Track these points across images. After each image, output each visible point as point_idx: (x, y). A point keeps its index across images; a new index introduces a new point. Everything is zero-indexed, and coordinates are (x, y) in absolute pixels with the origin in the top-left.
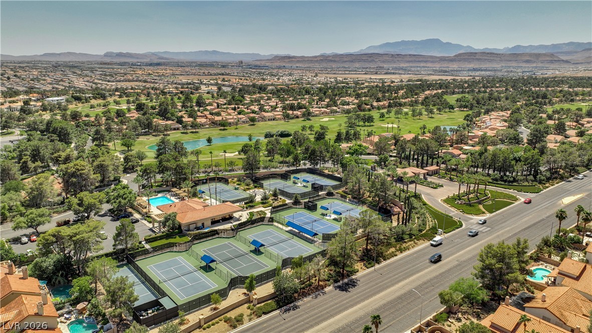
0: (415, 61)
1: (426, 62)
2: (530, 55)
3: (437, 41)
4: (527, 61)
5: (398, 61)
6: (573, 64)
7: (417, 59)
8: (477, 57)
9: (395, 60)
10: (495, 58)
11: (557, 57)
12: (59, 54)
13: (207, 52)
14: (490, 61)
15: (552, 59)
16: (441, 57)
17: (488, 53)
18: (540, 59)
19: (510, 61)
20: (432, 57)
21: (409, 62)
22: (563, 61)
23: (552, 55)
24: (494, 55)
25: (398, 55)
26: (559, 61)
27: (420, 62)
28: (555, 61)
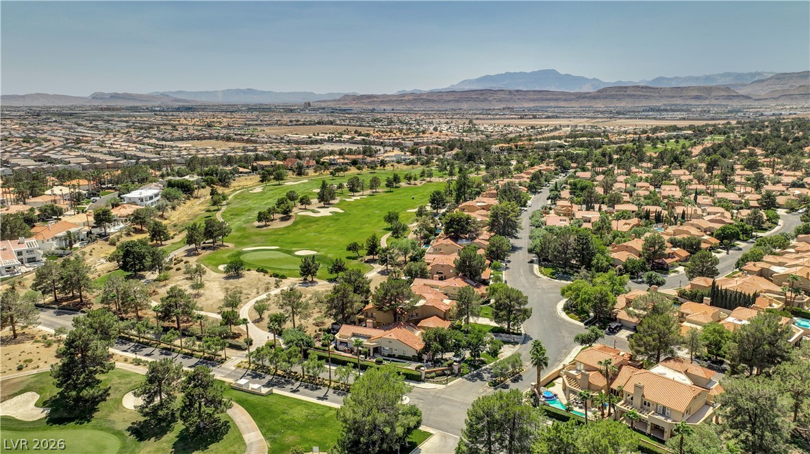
0: (542, 100)
1: (556, 100)
2: (699, 89)
3: (553, 72)
4: (697, 98)
5: (518, 99)
6: (755, 100)
7: (545, 97)
8: (628, 93)
9: (515, 98)
10: (653, 94)
11: (734, 91)
12: (23, 97)
13: (238, 91)
14: (647, 98)
15: (728, 94)
16: (577, 93)
17: (643, 87)
18: (713, 94)
19: (673, 97)
20: (563, 93)
21: (533, 100)
22: (743, 96)
23: (727, 88)
24: (650, 90)
25: (517, 91)
26: (738, 96)
27: (549, 100)
28: (733, 96)
